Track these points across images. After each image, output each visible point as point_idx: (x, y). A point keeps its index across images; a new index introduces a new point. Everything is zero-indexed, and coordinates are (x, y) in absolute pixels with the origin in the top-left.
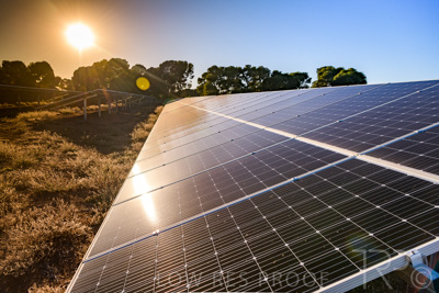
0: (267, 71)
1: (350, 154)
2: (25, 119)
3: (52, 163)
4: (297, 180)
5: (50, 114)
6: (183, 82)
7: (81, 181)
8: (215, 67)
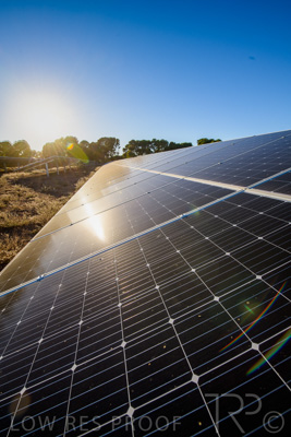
0: (166, 142)
1: (238, 189)
2: (8, 179)
3: (15, 206)
4: (186, 217)
5: (25, 174)
6: (113, 151)
7: (32, 218)
8: (133, 141)
